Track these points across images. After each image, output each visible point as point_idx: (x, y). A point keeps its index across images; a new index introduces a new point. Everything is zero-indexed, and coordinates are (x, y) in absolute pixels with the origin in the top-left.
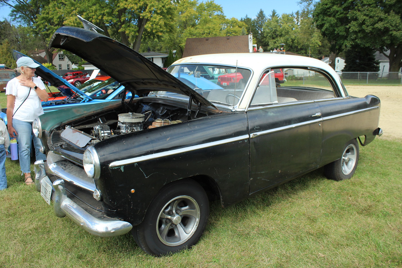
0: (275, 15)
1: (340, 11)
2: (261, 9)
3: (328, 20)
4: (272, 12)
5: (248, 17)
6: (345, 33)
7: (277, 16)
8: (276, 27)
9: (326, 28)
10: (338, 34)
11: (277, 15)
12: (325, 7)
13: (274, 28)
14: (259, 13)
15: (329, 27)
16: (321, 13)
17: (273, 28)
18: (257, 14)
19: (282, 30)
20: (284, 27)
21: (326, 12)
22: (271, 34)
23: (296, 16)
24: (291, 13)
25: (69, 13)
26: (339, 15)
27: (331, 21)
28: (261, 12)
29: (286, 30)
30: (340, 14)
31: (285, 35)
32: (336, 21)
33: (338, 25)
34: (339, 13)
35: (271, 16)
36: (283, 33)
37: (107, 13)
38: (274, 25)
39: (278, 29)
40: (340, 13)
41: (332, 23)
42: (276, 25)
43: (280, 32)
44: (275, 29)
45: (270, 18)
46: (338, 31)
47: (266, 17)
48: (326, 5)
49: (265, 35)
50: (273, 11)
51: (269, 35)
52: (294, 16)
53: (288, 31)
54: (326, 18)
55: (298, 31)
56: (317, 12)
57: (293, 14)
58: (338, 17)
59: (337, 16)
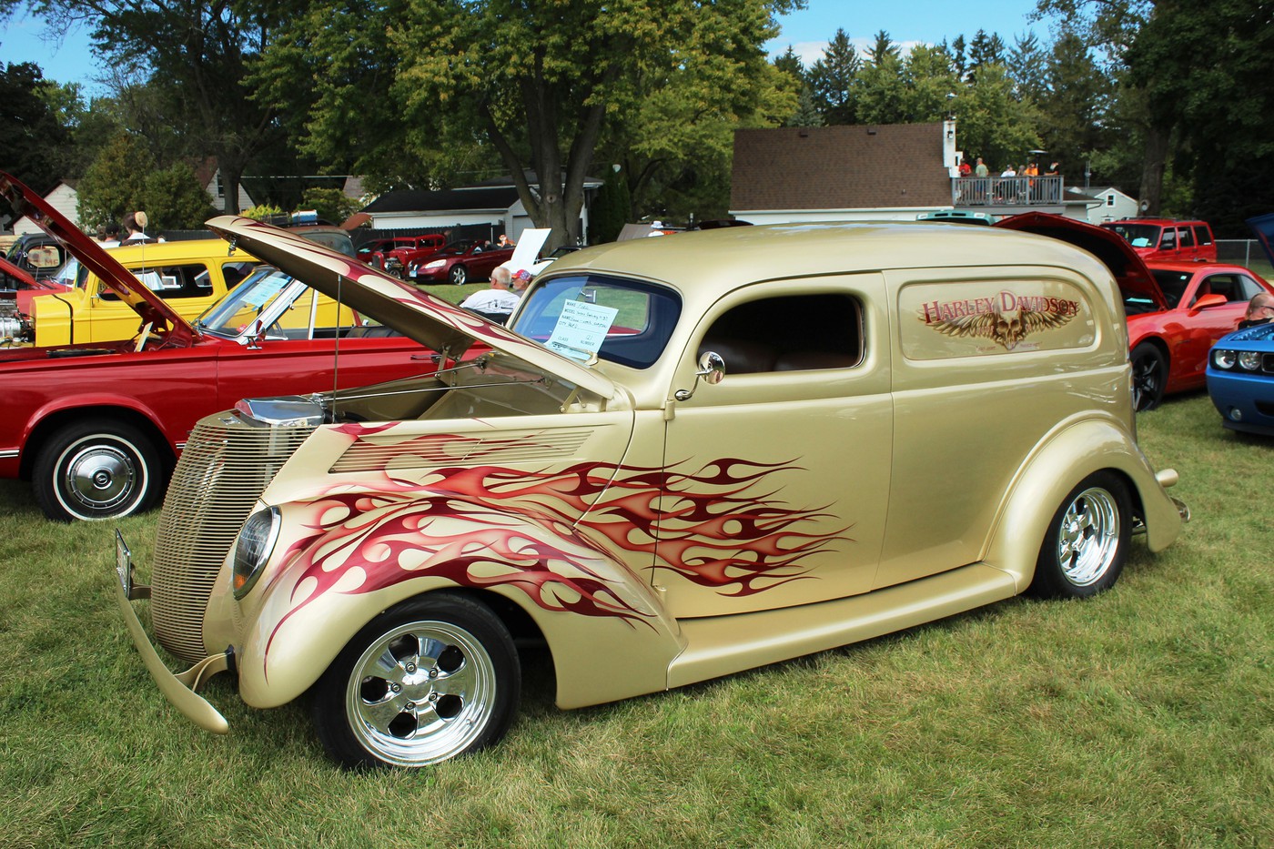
0: (887, 49)
1: (1247, 52)
2: (841, 30)
3: (1205, 78)
4: (877, 39)
5: (795, 53)
6: (1260, 118)
7: (895, 52)
8: (895, 89)
9: (1199, 103)
10: (1239, 121)
11: (892, 49)
12: (1189, 38)
13: (889, 92)
14: (833, 40)
15: (1210, 100)
16: (1170, 56)
17: (887, 92)
18: (826, 46)
19: (915, 98)
20: (923, 90)
21: (1190, 53)
22: (880, 110)
23: (954, 53)
24: (939, 42)
25: (423, 44)
26: (1243, 64)
27: (1217, 81)
28: (842, 40)
29: (931, 99)
30: (1248, 61)
31: (927, 115)
32: (1233, 81)
33: (1238, 95)
34: (1244, 59)
35: (874, 52)
36: (920, 108)
37: (554, 45)
38: (889, 81)
39: (903, 96)
40: (1247, 57)
41: (1223, 86)
42: (896, 83)
43: (909, 106)
44: (894, 93)
45: (871, 58)
46: (1236, 115)
47: (856, 55)
48: (1191, 30)
49: (859, 113)
50: (878, 35)
51: (874, 113)
52: (948, 52)
53: (936, 100)
54: (1199, 74)
55: (971, 103)
56: (1157, 53)
57: (945, 47)
58: (1240, 68)
59: (1237, 66)
